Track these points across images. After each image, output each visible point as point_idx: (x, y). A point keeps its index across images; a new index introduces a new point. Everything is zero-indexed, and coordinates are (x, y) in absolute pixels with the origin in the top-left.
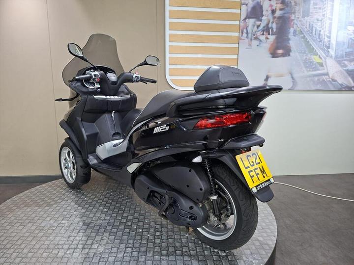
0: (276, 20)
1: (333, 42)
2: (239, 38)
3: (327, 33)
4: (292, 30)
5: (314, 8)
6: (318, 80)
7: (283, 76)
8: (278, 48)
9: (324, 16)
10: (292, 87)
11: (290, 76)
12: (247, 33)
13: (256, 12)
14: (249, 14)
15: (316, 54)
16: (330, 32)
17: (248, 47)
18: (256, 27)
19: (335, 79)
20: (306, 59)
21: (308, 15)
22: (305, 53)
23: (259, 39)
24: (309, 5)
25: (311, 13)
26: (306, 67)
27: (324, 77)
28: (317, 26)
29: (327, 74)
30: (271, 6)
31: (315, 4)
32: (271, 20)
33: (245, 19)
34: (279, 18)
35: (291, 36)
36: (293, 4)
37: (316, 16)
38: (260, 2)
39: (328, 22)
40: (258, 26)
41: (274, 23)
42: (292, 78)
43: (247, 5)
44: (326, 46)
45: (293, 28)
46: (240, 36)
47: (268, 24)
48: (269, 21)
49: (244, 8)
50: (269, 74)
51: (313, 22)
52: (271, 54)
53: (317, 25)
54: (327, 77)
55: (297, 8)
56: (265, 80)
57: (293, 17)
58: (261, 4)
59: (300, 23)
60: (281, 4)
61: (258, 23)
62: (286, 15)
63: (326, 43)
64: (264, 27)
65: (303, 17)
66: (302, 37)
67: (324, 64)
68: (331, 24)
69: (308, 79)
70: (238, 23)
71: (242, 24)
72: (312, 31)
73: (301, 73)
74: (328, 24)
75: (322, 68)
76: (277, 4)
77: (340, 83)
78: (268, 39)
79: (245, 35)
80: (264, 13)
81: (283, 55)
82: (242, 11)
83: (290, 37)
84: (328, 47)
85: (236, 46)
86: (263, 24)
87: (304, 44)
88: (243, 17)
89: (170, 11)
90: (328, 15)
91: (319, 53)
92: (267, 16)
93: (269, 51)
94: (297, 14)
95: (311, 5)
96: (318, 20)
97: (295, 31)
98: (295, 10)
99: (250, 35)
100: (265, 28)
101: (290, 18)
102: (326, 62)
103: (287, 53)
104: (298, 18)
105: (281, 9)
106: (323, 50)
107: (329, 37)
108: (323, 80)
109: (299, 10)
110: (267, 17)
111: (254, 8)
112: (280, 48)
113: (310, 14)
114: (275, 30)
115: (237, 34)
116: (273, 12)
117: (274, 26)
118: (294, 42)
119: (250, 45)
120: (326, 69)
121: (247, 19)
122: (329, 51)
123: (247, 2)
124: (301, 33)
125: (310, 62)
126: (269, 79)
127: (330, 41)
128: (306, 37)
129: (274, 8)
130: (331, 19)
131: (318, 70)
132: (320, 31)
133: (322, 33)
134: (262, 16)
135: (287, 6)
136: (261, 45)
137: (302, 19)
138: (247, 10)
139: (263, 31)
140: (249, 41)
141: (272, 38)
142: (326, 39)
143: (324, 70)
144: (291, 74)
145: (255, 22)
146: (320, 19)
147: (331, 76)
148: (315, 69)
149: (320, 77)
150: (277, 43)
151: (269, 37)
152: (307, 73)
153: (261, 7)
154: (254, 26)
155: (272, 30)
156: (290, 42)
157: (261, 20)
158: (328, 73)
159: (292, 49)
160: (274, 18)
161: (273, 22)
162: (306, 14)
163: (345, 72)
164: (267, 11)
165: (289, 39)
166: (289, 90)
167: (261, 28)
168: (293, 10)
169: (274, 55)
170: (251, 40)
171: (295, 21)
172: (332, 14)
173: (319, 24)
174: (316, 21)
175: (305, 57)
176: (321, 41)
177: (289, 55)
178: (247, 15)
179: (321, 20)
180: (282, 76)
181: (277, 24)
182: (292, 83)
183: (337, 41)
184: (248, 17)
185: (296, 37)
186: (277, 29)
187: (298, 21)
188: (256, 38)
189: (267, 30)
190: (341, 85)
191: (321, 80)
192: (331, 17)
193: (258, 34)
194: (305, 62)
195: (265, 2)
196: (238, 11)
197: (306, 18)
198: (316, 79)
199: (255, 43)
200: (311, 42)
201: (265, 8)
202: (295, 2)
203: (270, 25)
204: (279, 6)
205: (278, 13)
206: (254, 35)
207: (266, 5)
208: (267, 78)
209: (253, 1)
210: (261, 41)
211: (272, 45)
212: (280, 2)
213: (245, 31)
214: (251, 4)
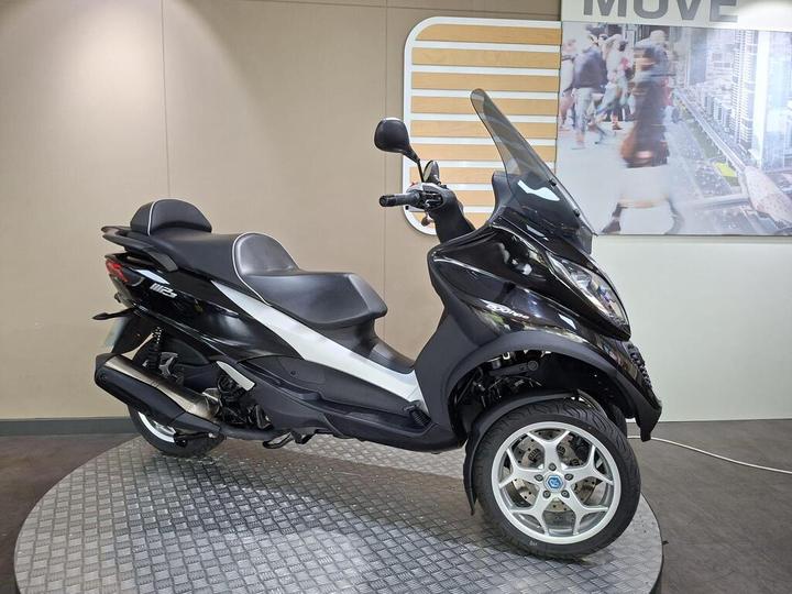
0: (634, 89)
1: (758, 133)
2: (558, 128)
3: (744, 116)
4: (669, 110)
5: (716, 65)
6: (729, 214)
7: (652, 206)
8: (640, 147)
9: (736, 80)
10: (672, 230)
11: (667, 206)
12: (574, 117)
13: (592, 74)
14: (578, 79)
15: (723, 160)
16: (750, 114)
18: (592, 104)
19: (766, 211)
20: (701, 169)
21: (704, 80)
22: (698, 157)
23: (599, 129)
24: (705, 59)
25: (709, 75)
26: (702, 187)
27: (742, 209)
28: (723, 101)
29: (748, 202)
30: (624, 61)
31: (717, 56)
32: (625, 91)
33: (570, 88)
34: (642, 85)
35: (667, 122)
36: (670, 55)
37: (720, 82)
38: (601, 54)
39: (746, 91)
40: (598, 103)
42: (673, 210)
43: (573, 60)
44: (743, 142)
45: (671, 104)
46: (560, 123)
47: (617, 99)
48: (621, 93)
49: (567, 66)
50: (623, 202)
51: (714, 93)
52: (626, 159)
53: (722, 99)
54: (749, 207)
55: (679, 65)
56: (614, 214)
57: (670, 83)
58: (604, 57)
59: (685, 96)
60: (644, 56)
61: (598, 96)
62: (656, 79)
63: (744, 136)
64: (610, 105)
65: (693, 82)
66: (690, 125)
67: (740, 181)
68: (751, 98)
69: (707, 212)
70: (554, 96)
71: (563, 99)
72: (712, 112)
73: (692, 200)
74: (745, 98)
75: (737, 188)
76: (636, 56)
77: (777, 220)
78: (619, 129)
79: (569, 121)
80: (610, 76)
81: (652, 162)
82: (562, 71)
83: (665, 124)
84: (748, 146)
85: (552, 143)
86: (608, 99)
87: (695, 140)
88: (565, 84)
89: (414, 74)
90: (746, 79)
91: (728, 157)
92: (617, 83)
93: (622, 153)
94: (679, 78)
95: (710, 58)
96: (724, 89)
97: (676, 113)
98: (675, 69)
99: (580, 122)
100: (613, 106)
101: (664, 85)
102: (744, 175)
103: (660, 157)
104: (682, 85)
105: (645, 68)
106: (738, 151)
107: (749, 124)
108: (740, 215)
109: (684, 69)
110: (615, 84)
112: (645, 148)
113: (707, 77)
114: (632, 111)
115: (552, 120)
116: (629, 73)
117: (632, 101)
118: (673, 135)
119: (581, 142)
120: (744, 191)
121: (574, 90)
122: (749, 154)
123: (573, 55)
124: (689, 115)
125: (711, 176)
126: (624, 212)
127: (751, 132)
128: (701, 124)
129: (630, 65)
130: (751, 87)
131: (729, 193)
132: (730, 111)
133: (733, 115)
134: (606, 81)
135: (658, 62)
136: (605, 142)
137: (691, 88)
138: (574, 70)
139: (608, 112)
140: (577, 134)
141: (627, 127)
142: (743, 128)
143: (741, 191)
144: (670, 201)
145: (590, 95)
146: (728, 87)
147: (756, 205)
148: (722, 191)
149: (733, 208)
150: (638, 136)
151: (620, 124)
152: (702, 200)
153: (603, 64)
154: (588, 102)
155: (628, 111)
156: (666, 134)
157: (603, 91)
158: (749, 199)
159: (670, 150)
160: (631, 85)
161: (629, 94)
162: (699, 76)
163: (786, 198)
164: (616, 71)
165: (663, 129)
166: (666, 235)
167: (603, 106)
168: (671, 69)
169: (632, 161)
170: (583, 130)
171: (676, 92)
172: (753, 77)
173: (727, 96)
174: (720, 91)
175: (699, 166)
176: (732, 132)
177: (665, 162)
178: (574, 80)
179: (731, 90)
180: (650, 205)
181: (636, 97)
182: (672, 221)
183: (765, 132)
184: (577, 83)
185: (679, 125)
186: (637, 107)
187: (682, 92)
188: (594, 128)
189: (616, 110)
190: (779, 224)
191: (735, 214)
192: (750, 82)
193: (598, 118)
194: (699, 177)
195: (610, 55)
196: (555, 73)
197: (698, 85)
198: (725, 211)
199: (590, 137)
200: (711, 135)
201: (610, 66)
202: (675, 53)
203: (622, 101)
204: (641, 61)
205: (639, 76)
206: (589, 121)
207: (613, 60)
208: (618, 211)
209: (585, 52)
210: (603, 132)
211: (627, 142)
212: (643, 52)
213: (569, 112)
214: (581, 59)
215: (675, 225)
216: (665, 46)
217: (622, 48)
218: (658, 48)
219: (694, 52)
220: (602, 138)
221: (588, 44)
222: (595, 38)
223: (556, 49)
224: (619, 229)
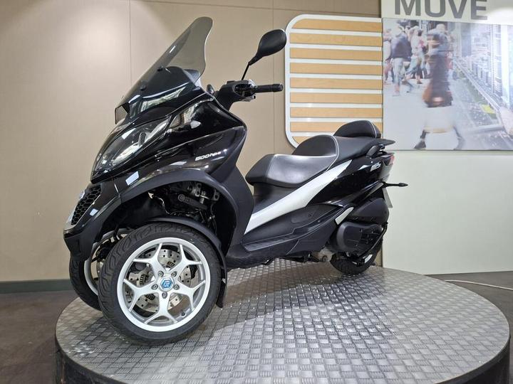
0: (428, 59)
1: (506, 87)
2: (383, 83)
3: (496, 76)
4: (450, 72)
5: (477, 45)
6: (492, 136)
7: (444, 132)
8: (435, 95)
9: (489, 54)
10: (458, 146)
11: (454, 132)
12: (393, 76)
13: (403, 50)
14: (393, 52)
15: (486, 103)
16: (500, 74)
17: (395, 94)
18: (404, 69)
20: (473, 109)
21: (470, 54)
22: (470, 101)
23: (409, 83)
24: (470, 42)
25: (474, 51)
26: (474, 120)
27: (500, 133)
28: (483, 67)
29: (503, 129)
30: (421, 42)
31: (477, 40)
32: (423, 60)
33: (389, 59)
34: (433, 57)
35: (450, 79)
36: (449, 40)
37: (480, 55)
38: (407, 37)
39: (495, 62)
40: (407, 68)
41: (427, 63)
42: (457, 134)
43: (390, 41)
44: (498, 93)
45: (452, 69)
46: (384, 80)
47: (419, 65)
48: (420, 62)
49: (386, 44)
50: (427, 129)
51: (477, 62)
52: (426, 102)
53: (482, 65)
54: (504, 133)
55: (455, 45)
56: (421, 137)
57: (450, 56)
58: (409, 40)
60: (434, 39)
61: (406, 63)
62: (442, 53)
63: (497, 88)
64: (414, 69)
65: (464, 55)
66: (464, 81)
67: (497, 116)
68: (500, 64)
69: (478, 135)
70: (380, 63)
71: (385, 65)
72: (477, 73)
73: (469, 128)
74: (496, 65)
75: (495, 120)
76: (428, 40)
78: (421, 83)
79: (390, 78)
80: (413, 51)
81: (442, 104)
82: (384, 48)
83: (449, 81)
84: (500, 94)
85: (380, 92)
86: (413, 65)
87: (468, 90)
88: (386, 56)
89: (292, 49)
90: (496, 54)
91: (489, 102)
92: (418, 55)
93: (424, 98)
94: (455, 52)
95: (473, 41)
96: (483, 60)
97: (455, 74)
98: (452, 48)
99: (396, 79)
100: (416, 70)
101: (446, 57)
102: (499, 112)
103: (447, 101)
104: (458, 57)
105: (434, 47)
106: (495, 98)
107: (500, 81)
108: (499, 137)
109: (458, 47)
110: (417, 56)
111: (399, 45)
112: (438, 95)
113: (472, 52)
114: (428, 72)
115: (379, 78)
116: (425, 49)
117: (427, 67)
118: (454, 87)
120: (500, 122)
121: (392, 59)
122: (501, 99)
123: (390, 38)
124: (463, 75)
125: (479, 113)
126: (427, 136)
127: (501, 86)
128: (470, 80)
129: (425, 45)
130: (499, 58)
131: (491, 123)
132: (487, 73)
133: (489, 76)
134: (411, 54)
135: (442, 43)
136: (413, 91)
137: (463, 59)
138: (391, 47)
139: (414, 73)
140: (395, 86)
141: (426, 82)
142: (496, 83)
143: (498, 122)
144: (455, 128)
145: (402, 63)
146: (485, 58)
147: (508, 131)
148: (486, 122)
149: (495, 133)
150: (433, 88)
151: (422, 80)
152: (475, 128)
153: (409, 44)
154: (401, 67)
155: (426, 73)
156: (450, 87)
157: (410, 60)
158: (504, 127)
159: (453, 97)
160: (426, 57)
161: (425, 63)
162: (467, 51)
164: (417, 48)
165: (448, 84)
166: (454, 150)
167: (410, 69)
168: (450, 47)
169: (431, 104)
170: (399, 84)
171: (454, 61)
172: (499, 52)
173: (485, 64)
174: (480, 61)
175: (471, 107)
176: (490, 86)
177: (450, 104)
178: (391, 54)
179: (487, 60)
180: (442, 131)
181: (430, 64)
182: (458, 141)
183: (510, 86)
184: (393, 55)
185: (457, 82)
186: (431, 70)
187: (458, 63)
188: (405, 83)
189: (418, 72)
191: (496, 137)
192: (498, 56)
193: (408, 77)
194: (472, 113)
195: (413, 38)
196: (379, 49)
197: (467, 57)
198: (489, 135)
199: (404, 88)
200: (477, 88)
201: (413, 46)
202: (452, 38)
203: (422, 66)
204: (432, 42)
205: (431, 51)
206: (402, 78)
207: (415, 42)
208: (424, 135)
209: (397, 36)
210: (411, 86)
211: (426, 91)
212: (432, 37)
213: (390, 73)
214: (395, 41)
215: (460, 144)
216: (446, 33)
217: (420, 34)
218: (441, 35)
219: (463, 37)
220: (410, 90)
221: (399, 31)
222: (403, 28)
223: (380, 35)
224: (425, 146)
